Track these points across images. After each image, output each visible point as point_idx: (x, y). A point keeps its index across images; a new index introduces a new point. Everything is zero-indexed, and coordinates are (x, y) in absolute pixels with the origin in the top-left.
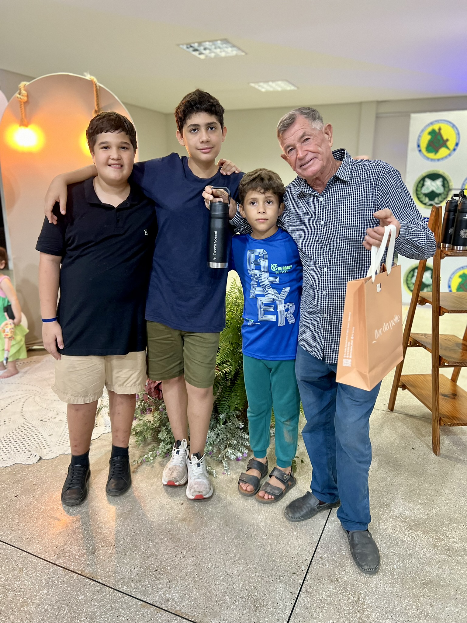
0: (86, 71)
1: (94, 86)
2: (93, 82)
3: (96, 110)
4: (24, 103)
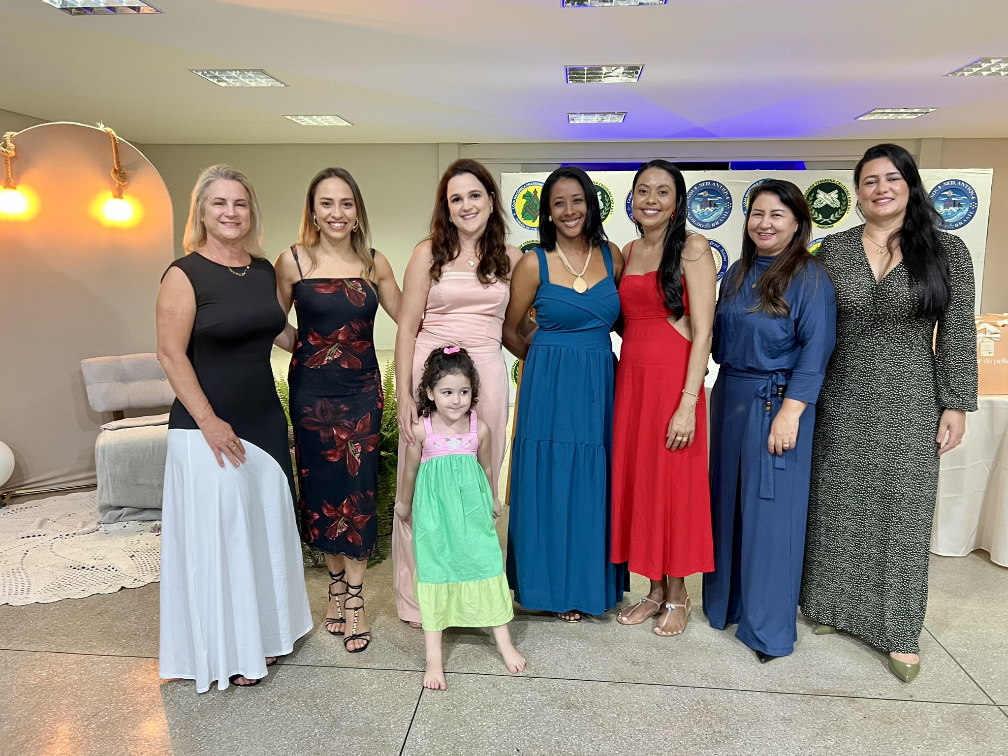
0: (99, 122)
2: (111, 136)
3: (115, 170)
4: (11, 158)
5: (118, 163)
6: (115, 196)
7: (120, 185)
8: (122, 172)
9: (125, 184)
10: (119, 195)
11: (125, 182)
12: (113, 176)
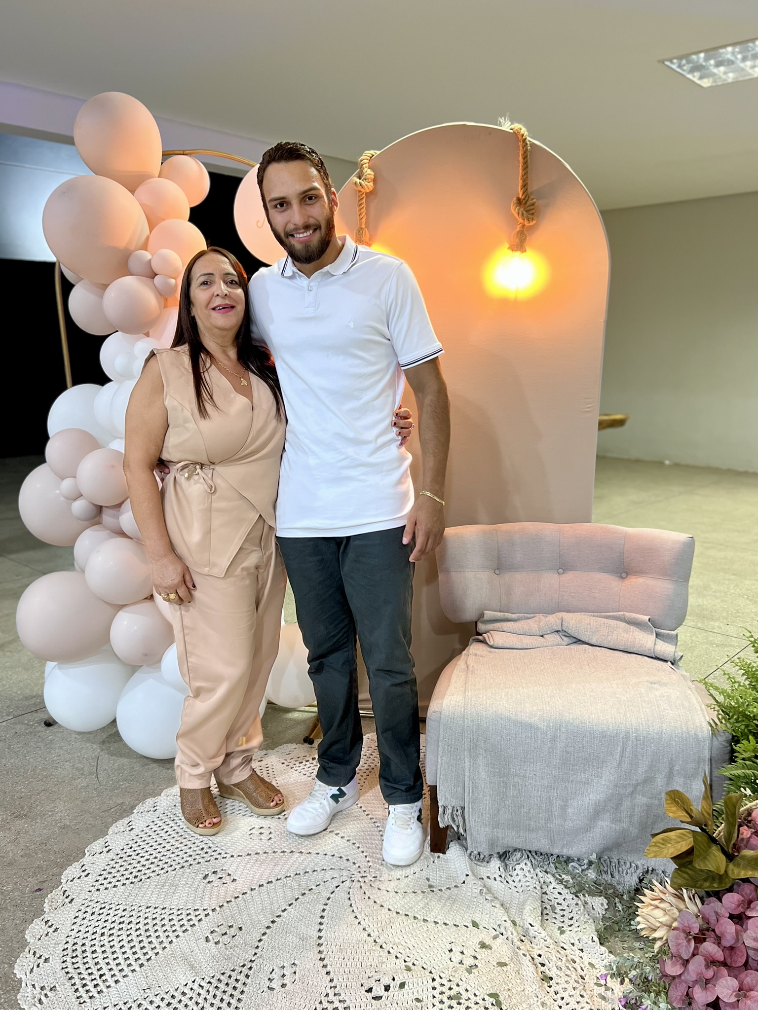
0: (503, 115)
1: (521, 144)
2: (520, 137)
3: (519, 199)
4: (366, 194)
5: (525, 186)
6: (513, 248)
7: (524, 225)
8: (530, 202)
9: (531, 224)
10: (519, 245)
11: (533, 219)
12: (514, 210)
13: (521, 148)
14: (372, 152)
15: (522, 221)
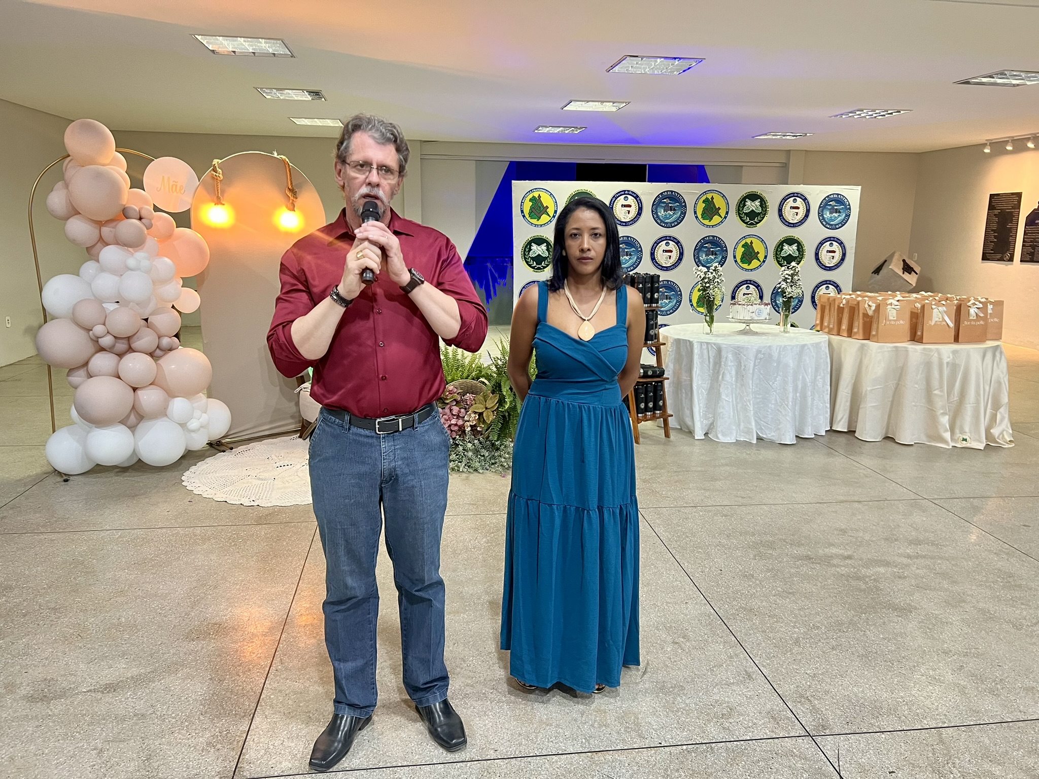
2: (285, 162)
3: (289, 189)
4: (220, 181)
5: (291, 184)
6: (290, 210)
7: (292, 201)
8: (293, 190)
9: (295, 200)
10: (292, 208)
11: (297, 198)
12: (288, 194)
13: (287, 167)
14: (218, 160)
15: (292, 198)
